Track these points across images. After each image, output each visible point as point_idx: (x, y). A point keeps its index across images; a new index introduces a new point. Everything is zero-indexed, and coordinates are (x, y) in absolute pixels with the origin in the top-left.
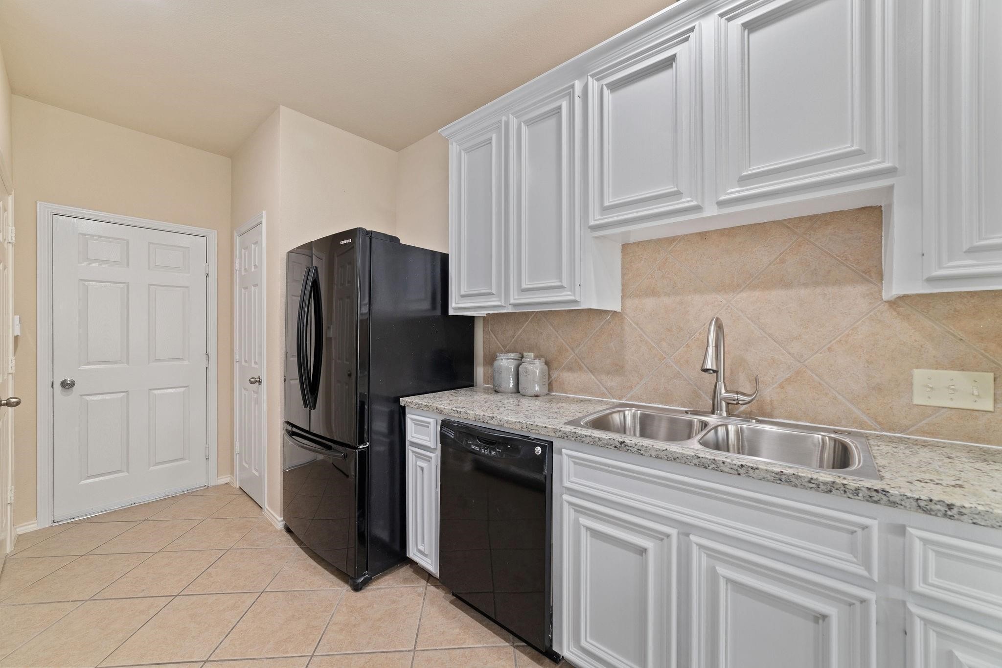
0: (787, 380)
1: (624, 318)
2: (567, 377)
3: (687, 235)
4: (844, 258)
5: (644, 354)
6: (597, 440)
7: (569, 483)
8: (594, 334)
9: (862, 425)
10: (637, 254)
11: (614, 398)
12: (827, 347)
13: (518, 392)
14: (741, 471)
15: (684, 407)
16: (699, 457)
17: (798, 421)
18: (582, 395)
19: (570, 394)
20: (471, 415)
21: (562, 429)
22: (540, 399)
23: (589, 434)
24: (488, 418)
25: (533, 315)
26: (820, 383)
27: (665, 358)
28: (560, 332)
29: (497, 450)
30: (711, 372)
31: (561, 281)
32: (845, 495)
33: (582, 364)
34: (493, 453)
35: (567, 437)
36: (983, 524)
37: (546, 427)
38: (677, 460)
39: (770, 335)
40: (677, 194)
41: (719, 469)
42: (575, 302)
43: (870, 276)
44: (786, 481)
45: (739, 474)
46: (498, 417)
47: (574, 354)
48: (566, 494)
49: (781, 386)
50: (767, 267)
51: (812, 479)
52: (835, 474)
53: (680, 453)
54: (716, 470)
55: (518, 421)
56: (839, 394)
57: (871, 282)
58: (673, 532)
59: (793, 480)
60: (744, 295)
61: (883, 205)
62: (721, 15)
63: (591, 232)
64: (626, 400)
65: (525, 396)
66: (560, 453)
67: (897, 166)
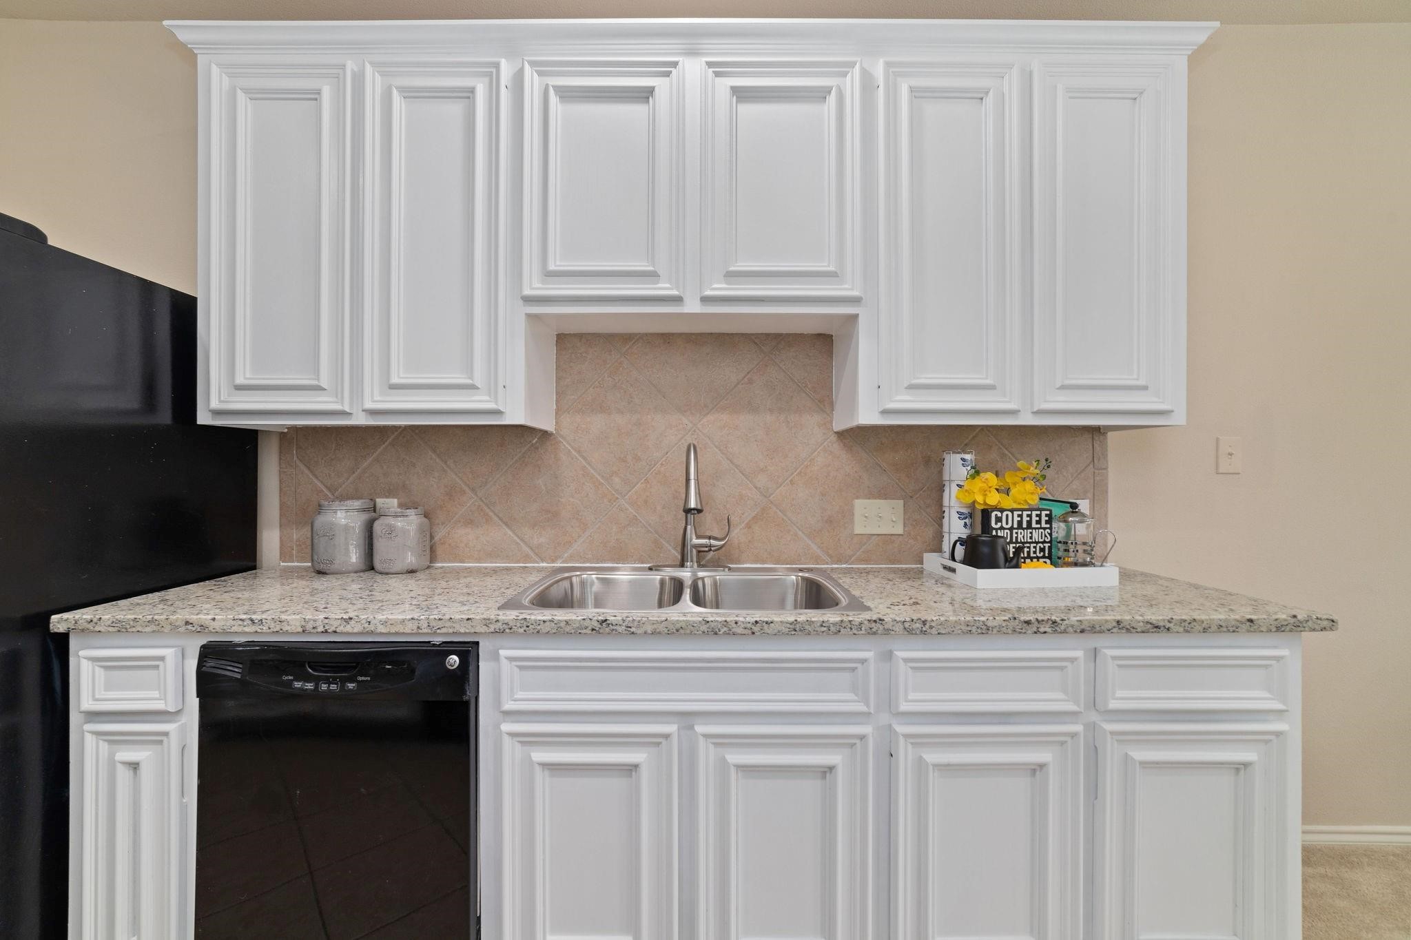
0: (753, 518)
1: (560, 442)
2: (464, 536)
3: (646, 334)
4: (804, 385)
5: (588, 494)
6: (563, 624)
7: (513, 702)
8: (511, 466)
9: (817, 560)
10: (580, 351)
11: (543, 561)
12: (790, 479)
13: (371, 568)
14: (756, 629)
15: (642, 563)
16: (708, 622)
17: (764, 564)
18: (491, 562)
19: (469, 563)
20: (291, 623)
21: (500, 618)
22: (420, 575)
23: (550, 618)
24: (336, 623)
25: (396, 433)
26: (783, 519)
27: (617, 498)
28: (450, 462)
29: (360, 678)
30: (696, 512)
31: (471, 378)
32: (851, 633)
33: (491, 514)
34: (351, 686)
35: (511, 629)
36: (944, 632)
37: (468, 619)
38: (681, 631)
39: (737, 466)
40: (652, 275)
41: (731, 632)
42: (498, 412)
43: (824, 405)
44: (800, 630)
45: (753, 633)
46: (363, 617)
47: (476, 498)
48: (504, 721)
49: (748, 526)
50: (735, 386)
51: (823, 622)
52: (838, 612)
53: (684, 621)
54: (729, 634)
55: (409, 617)
56: (799, 529)
57: (825, 411)
58: (671, 728)
59: (807, 627)
60: (711, 417)
61: (834, 335)
62: (710, 64)
63: (524, 306)
64: (563, 562)
65: (387, 574)
66: (496, 657)
67: (862, 296)
